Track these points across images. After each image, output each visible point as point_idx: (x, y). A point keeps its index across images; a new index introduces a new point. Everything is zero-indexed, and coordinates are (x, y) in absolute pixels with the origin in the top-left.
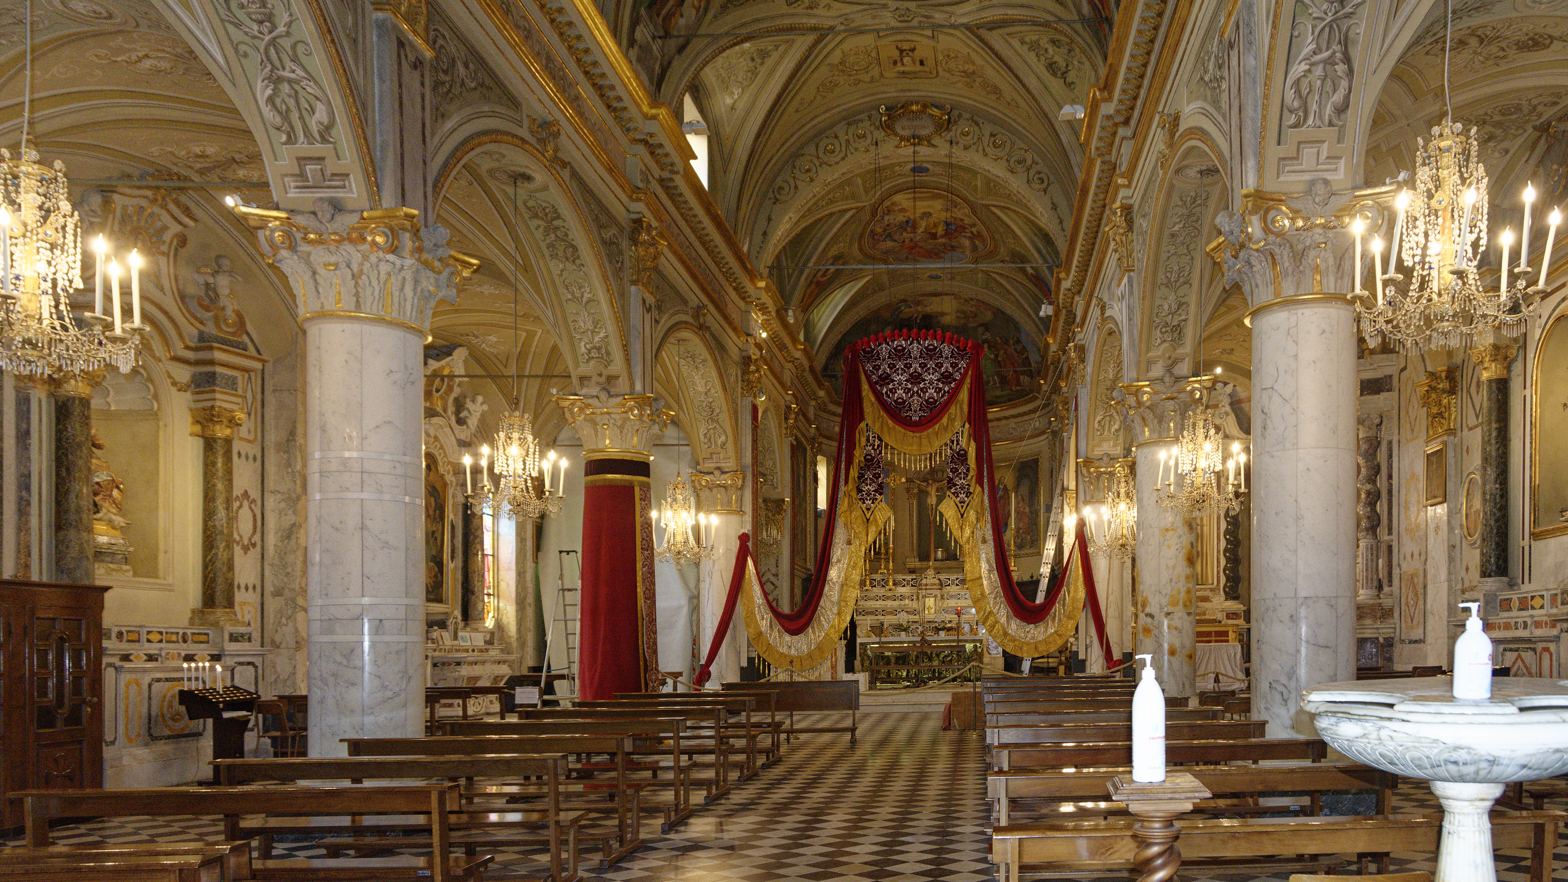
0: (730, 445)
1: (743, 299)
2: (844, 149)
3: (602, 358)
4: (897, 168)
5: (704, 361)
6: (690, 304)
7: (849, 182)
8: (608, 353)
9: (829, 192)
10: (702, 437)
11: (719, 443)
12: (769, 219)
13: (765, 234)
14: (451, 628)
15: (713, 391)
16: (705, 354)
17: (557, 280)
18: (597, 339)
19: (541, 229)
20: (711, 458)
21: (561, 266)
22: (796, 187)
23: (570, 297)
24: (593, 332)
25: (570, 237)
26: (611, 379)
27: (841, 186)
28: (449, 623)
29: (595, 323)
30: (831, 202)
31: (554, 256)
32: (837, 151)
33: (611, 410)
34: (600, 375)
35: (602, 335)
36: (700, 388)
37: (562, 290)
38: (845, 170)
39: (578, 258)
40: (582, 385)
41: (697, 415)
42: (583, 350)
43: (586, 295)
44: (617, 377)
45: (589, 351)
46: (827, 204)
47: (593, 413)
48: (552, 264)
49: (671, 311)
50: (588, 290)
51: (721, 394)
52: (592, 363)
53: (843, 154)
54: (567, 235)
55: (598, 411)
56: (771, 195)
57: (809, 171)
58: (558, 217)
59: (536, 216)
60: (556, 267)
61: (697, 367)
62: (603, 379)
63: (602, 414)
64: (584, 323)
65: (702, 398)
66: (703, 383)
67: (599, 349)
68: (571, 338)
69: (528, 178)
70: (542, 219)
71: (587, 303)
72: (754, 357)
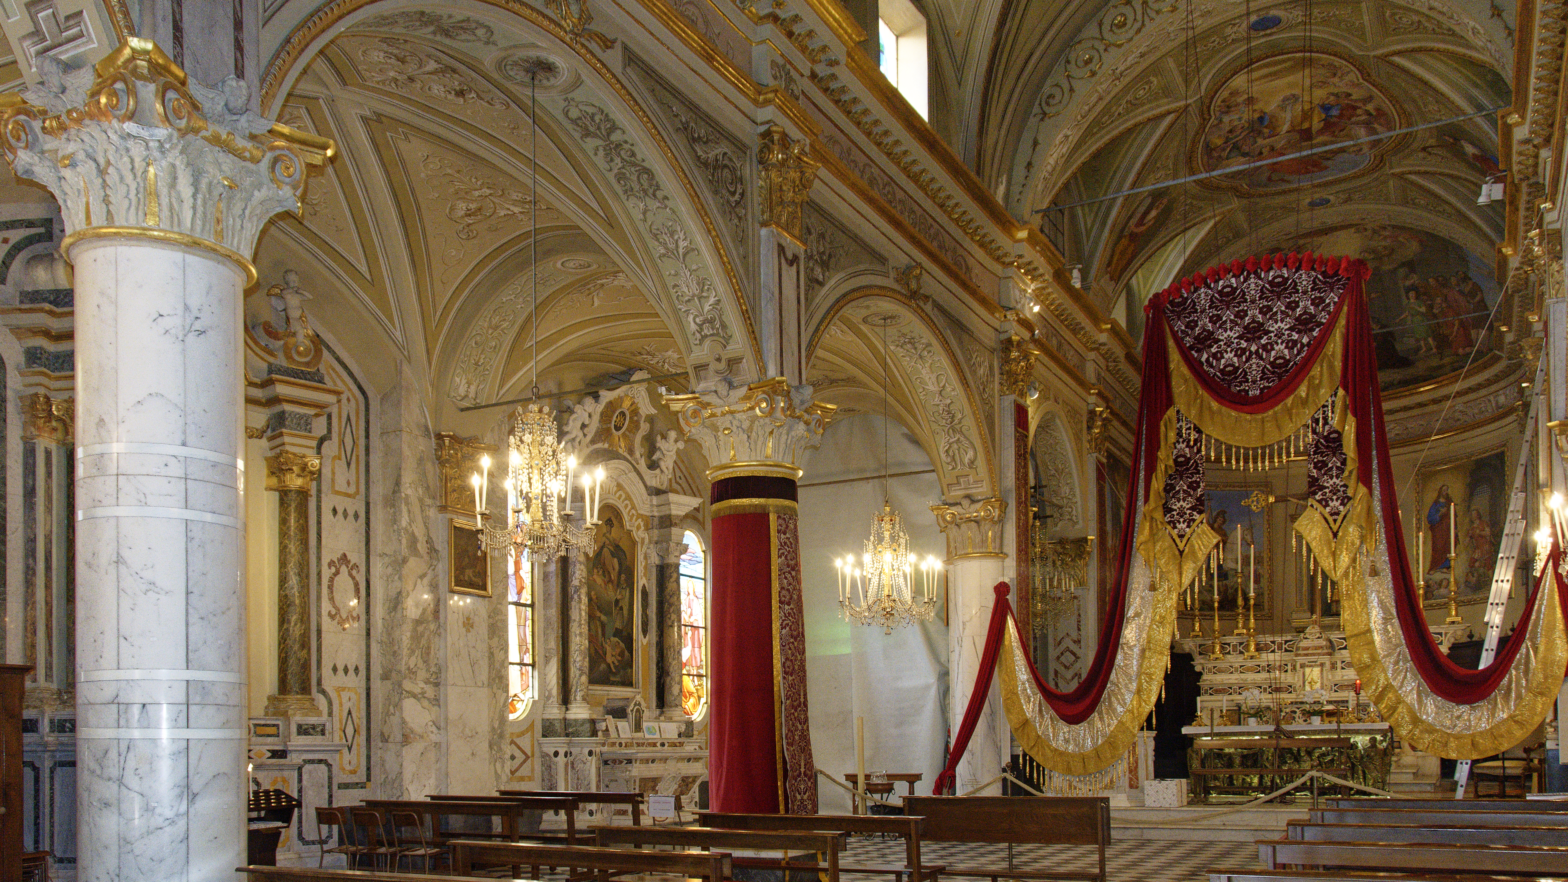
0: (981, 463)
1: (998, 259)
2: (1139, 17)
3: (718, 334)
4: (1228, 30)
5: (929, 345)
6: (892, 263)
7: (1155, 69)
8: (724, 326)
9: (1126, 89)
10: (943, 456)
11: (966, 461)
12: (1035, 143)
13: (1029, 165)
14: (631, 716)
15: (949, 389)
16: (925, 334)
17: (641, 229)
18: (707, 308)
19: (601, 153)
20: (958, 483)
21: (642, 205)
22: (1072, 90)
23: (663, 251)
24: (700, 298)
25: (639, 156)
26: (733, 363)
27: (1142, 78)
28: (629, 711)
29: (701, 283)
30: (1134, 105)
31: (629, 192)
32: (1129, 22)
33: (733, 408)
34: (719, 360)
35: (712, 300)
36: (932, 387)
37: (652, 243)
38: (1143, 49)
39: (658, 187)
40: (699, 378)
41: (935, 426)
42: (693, 327)
43: (682, 244)
44: (738, 360)
45: (700, 326)
46: (1128, 111)
47: (713, 415)
48: (630, 204)
49: (850, 270)
50: (682, 235)
51: (959, 390)
52: (707, 343)
53: (1138, 25)
54: (633, 155)
55: (718, 411)
56: (1036, 109)
57: (1087, 62)
58: (614, 128)
59: (587, 134)
60: (635, 207)
61: (921, 357)
62: (722, 366)
63: (723, 415)
64: (687, 288)
65: (937, 401)
66: (934, 379)
67: (711, 321)
68: (676, 311)
69: (549, 68)
70: (595, 136)
71: (685, 255)
72: (1015, 338)
